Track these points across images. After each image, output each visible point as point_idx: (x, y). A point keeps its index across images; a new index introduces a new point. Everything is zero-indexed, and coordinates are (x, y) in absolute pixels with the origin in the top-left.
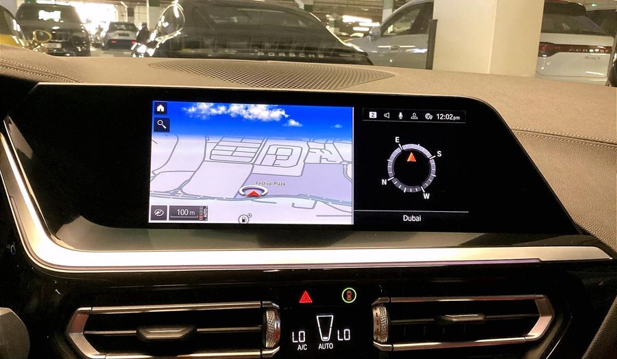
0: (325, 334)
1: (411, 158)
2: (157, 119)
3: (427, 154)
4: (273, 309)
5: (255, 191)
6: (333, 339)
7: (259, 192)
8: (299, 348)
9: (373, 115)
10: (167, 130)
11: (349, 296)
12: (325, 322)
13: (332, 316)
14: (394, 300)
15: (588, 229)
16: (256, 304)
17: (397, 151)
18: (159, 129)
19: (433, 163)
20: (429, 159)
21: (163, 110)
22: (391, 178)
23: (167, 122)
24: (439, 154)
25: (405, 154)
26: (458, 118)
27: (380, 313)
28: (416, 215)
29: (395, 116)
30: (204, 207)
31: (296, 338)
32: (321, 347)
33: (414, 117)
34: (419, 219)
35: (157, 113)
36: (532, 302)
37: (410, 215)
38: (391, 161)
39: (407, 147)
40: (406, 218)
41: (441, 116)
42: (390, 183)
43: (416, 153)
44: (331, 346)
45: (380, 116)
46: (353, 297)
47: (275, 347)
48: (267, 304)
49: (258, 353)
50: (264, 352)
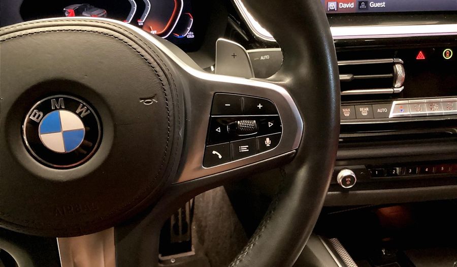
4: (400, 63)
11: (447, 54)
46: (450, 55)
47: (400, 87)
48: (396, 60)
49: (392, 90)
50: (395, 89)
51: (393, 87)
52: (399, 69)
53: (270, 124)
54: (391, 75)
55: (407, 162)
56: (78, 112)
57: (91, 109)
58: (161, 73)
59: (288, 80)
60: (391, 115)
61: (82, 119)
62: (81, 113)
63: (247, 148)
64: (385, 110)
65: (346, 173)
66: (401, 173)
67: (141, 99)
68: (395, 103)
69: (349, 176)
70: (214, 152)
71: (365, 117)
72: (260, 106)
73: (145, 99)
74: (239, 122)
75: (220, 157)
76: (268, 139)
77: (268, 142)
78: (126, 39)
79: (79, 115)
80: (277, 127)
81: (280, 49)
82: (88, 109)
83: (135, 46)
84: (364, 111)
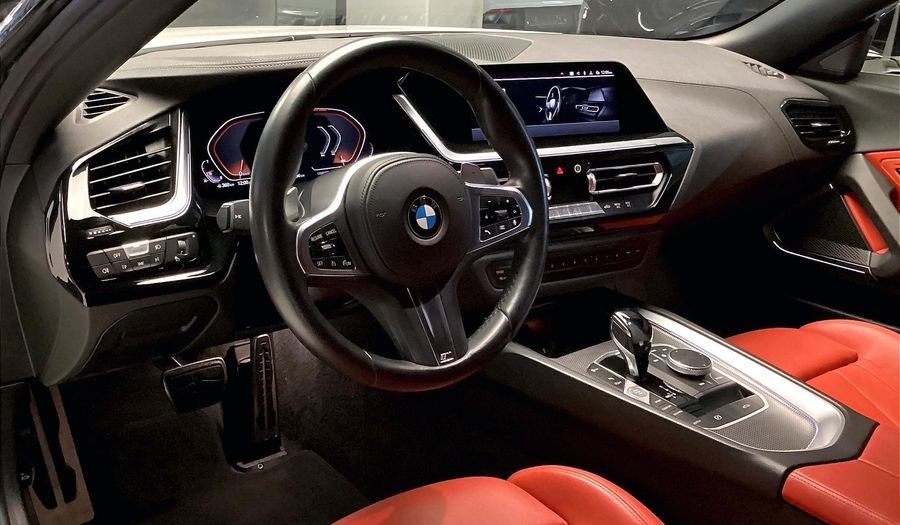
11: (578, 169)
14: (597, 169)
15: (673, 129)
27: (591, 177)
36: (653, 167)
67: (458, 198)
70: (486, 231)
75: (489, 233)
76: (514, 221)
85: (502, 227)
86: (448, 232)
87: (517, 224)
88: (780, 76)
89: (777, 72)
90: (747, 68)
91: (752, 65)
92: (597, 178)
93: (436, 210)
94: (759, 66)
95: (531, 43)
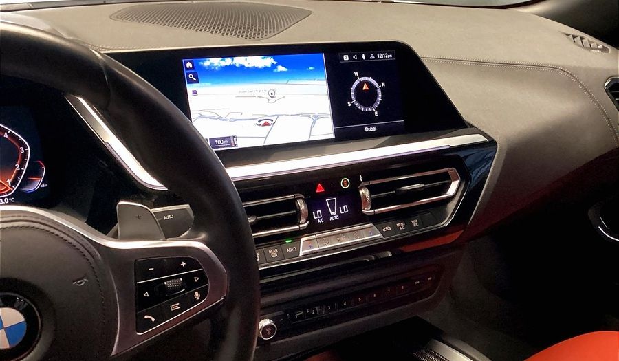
0: (333, 210)
1: (365, 87)
2: (188, 74)
3: (376, 84)
4: (301, 198)
5: (267, 121)
6: (338, 213)
7: (270, 122)
8: (319, 221)
9: (346, 58)
10: (197, 82)
11: (345, 184)
12: (332, 203)
13: (335, 199)
14: (372, 182)
15: (472, 123)
16: (291, 196)
17: (357, 82)
18: (191, 82)
19: (379, 91)
20: (377, 88)
21: (191, 67)
22: (353, 102)
23: (196, 75)
24: (383, 84)
25: (361, 84)
26: (391, 56)
27: (364, 192)
28: (373, 126)
29: (360, 57)
30: (234, 137)
31: (316, 215)
32: (331, 219)
33: (372, 57)
34: (375, 129)
35: (187, 69)
36: (447, 173)
37: (369, 127)
38: (353, 89)
39: (363, 79)
40: (367, 129)
41: (380, 56)
42: (353, 105)
43: (369, 84)
44: (337, 217)
45: (351, 57)
46: (348, 183)
47: (306, 222)
48: (297, 195)
49: (298, 227)
50: (301, 226)
51: (299, 224)
52: (301, 204)
53: (196, 279)
54: (294, 212)
55: (324, 299)
56: (15, 306)
57: (28, 301)
58: (86, 253)
59: (203, 236)
60: (301, 253)
61: (20, 312)
62: (19, 307)
63: (179, 306)
64: (294, 249)
65: (265, 322)
66: (320, 312)
67: (74, 281)
68: (303, 239)
69: (270, 326)
70: (146, 317)
71: (274, 259)
72: (183, 264)
73: (77, 281)
74: (165, 283)
75: (153, 320)
76: (197, 293)
77: (197, 295)
78: (47, 228)
79: (17, 309)
80: (203, 280)
81: (186, 206)
82: (25, 301)
83: (57, 233)
84: (274, 253)
85: (175, 307)
86: (54, 344)
87: (201, 299)
88: (604, 50)
89: (601, 44)
90: (568, 42)
91: (574, 37)
92: (371, 193)
93: (26, 312)
94: (582, 38)
95: (310, 13)
